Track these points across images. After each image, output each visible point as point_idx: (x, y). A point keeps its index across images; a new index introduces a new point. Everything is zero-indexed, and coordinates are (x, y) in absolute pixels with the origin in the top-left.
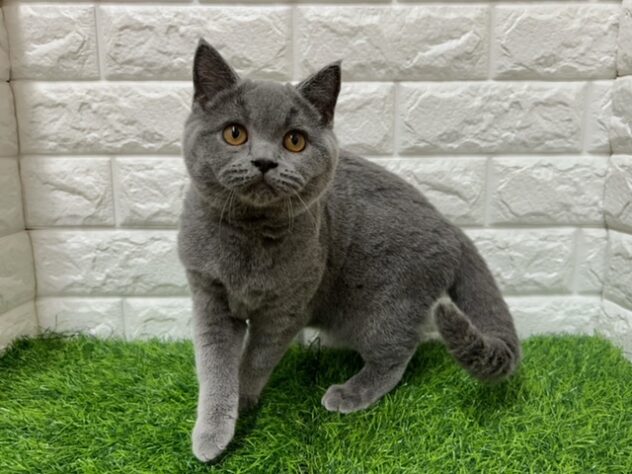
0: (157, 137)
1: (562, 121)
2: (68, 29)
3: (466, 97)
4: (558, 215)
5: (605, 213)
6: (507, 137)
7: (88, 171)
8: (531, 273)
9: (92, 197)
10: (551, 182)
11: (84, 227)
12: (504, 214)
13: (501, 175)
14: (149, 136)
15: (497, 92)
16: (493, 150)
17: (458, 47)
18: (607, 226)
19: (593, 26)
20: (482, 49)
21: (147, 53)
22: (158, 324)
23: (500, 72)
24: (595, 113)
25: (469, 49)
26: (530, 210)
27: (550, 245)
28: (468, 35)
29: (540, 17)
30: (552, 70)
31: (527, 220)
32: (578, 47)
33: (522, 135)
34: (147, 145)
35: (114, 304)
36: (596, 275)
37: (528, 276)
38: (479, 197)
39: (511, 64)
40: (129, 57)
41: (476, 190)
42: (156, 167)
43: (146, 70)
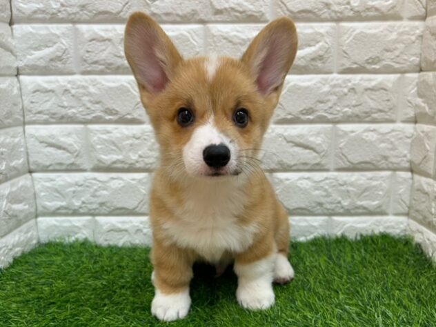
0: (114, 112)
1: (384, 101)
2: (55, 41)
3: (319, 85)
4: (380, 163)
5: (411, 162)
6: (346, 112)
7: (69, 134)
8: (361, 201)
9: (72, 151)
10: (375, 141)
11: (67, 171)
12: (344, 162)
13: (342, 137)
14: (109, 111)
15: (340, 82)
16: (337, 120)
17: (314, 52)
18: (412, 171)
19: (405, 37)
20: (330, 53)
21: (107, 57)
22: (116, 233)
23: (341, 68)
24: (405, 95)
25: (321, 53)
26: (361, 160)
27: (374, 183)
28: (320, 44)
29: (369, 32)
30: (377, 67)
31: (358, 166)
32: (395, 51)
33: (356, 110)
34: (108, 117)
35: (87, 220)
36: (405, 202)
37: (359, 203)
38: (327, 151)
39: (349, 63)
40: (95, 59)
41: (325, 147)
42: (115, 132)
43: (107, 68)
